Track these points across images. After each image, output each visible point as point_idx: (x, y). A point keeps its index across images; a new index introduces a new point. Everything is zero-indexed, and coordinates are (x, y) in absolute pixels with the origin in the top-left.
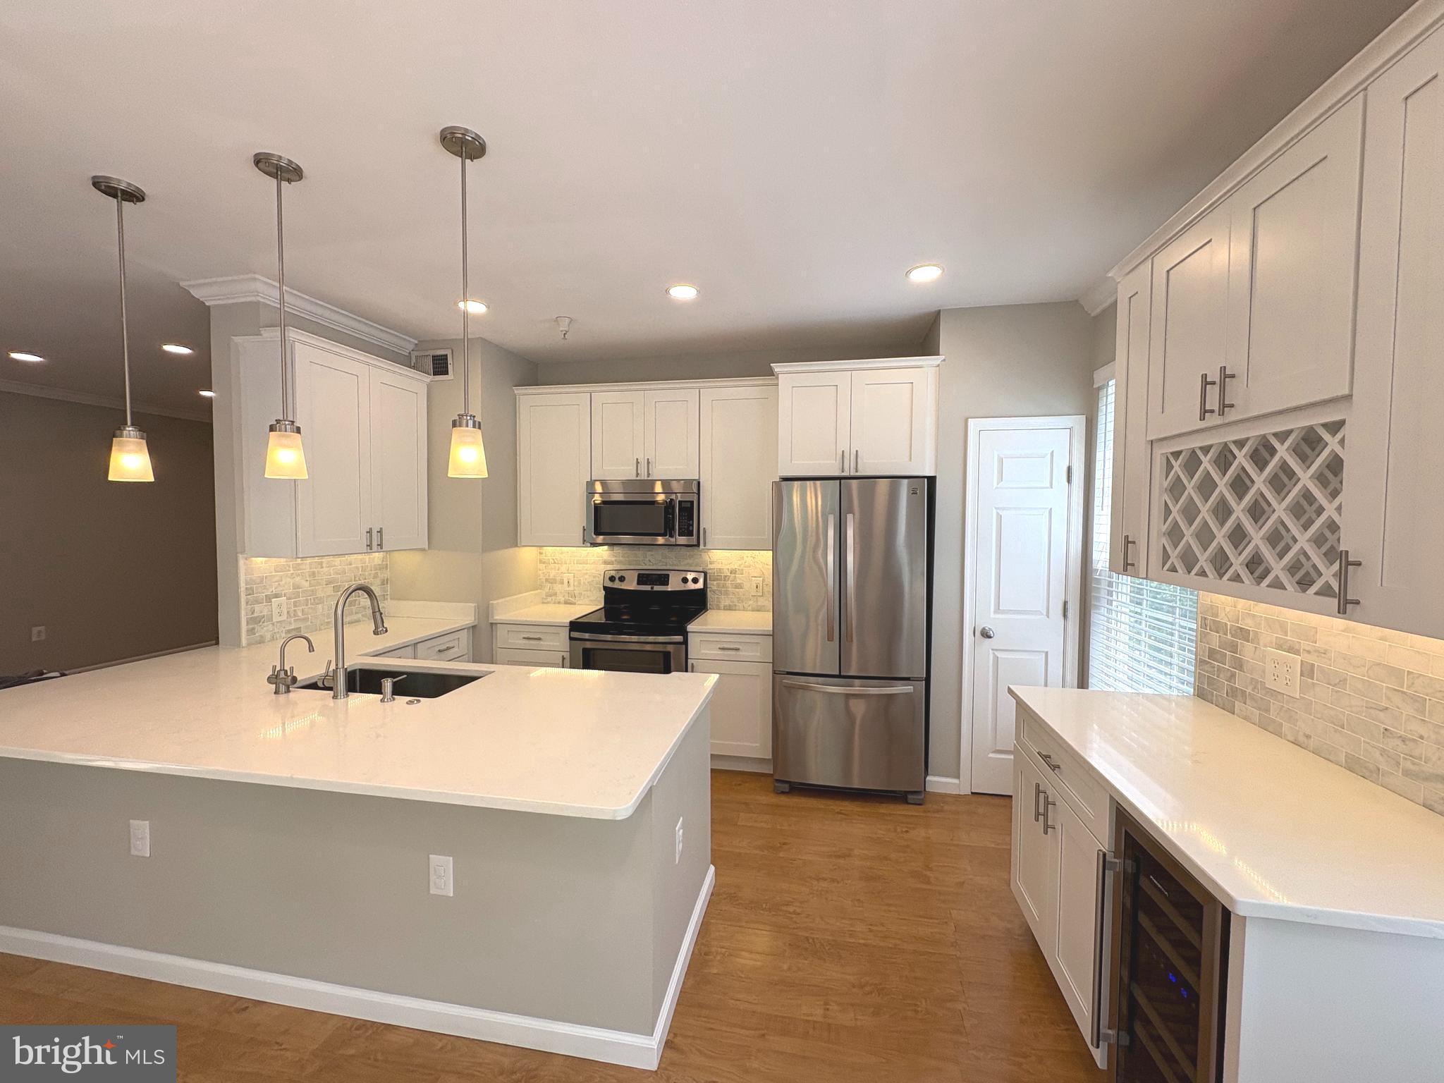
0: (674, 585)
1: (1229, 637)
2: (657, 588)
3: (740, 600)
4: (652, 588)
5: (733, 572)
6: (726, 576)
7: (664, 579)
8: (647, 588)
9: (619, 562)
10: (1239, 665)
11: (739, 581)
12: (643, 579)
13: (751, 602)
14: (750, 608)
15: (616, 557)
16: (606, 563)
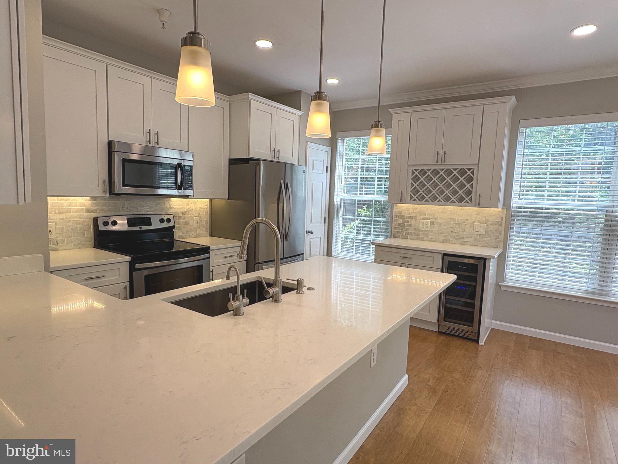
0: (156, 225)
1: (406, 219)
2: (144, 228)
3: (187, 231)
4: (140, 228)
5: (184, 213)
6: (179, 217)
7: (147, 221)
8: (137, 228)
9: (102, 210)
10: (410, 226)
11: (187, 220)
12: (131, 222)
13: (193, 233)
14: (193, 236)
15: (98, 205)
16: (88, 211)
